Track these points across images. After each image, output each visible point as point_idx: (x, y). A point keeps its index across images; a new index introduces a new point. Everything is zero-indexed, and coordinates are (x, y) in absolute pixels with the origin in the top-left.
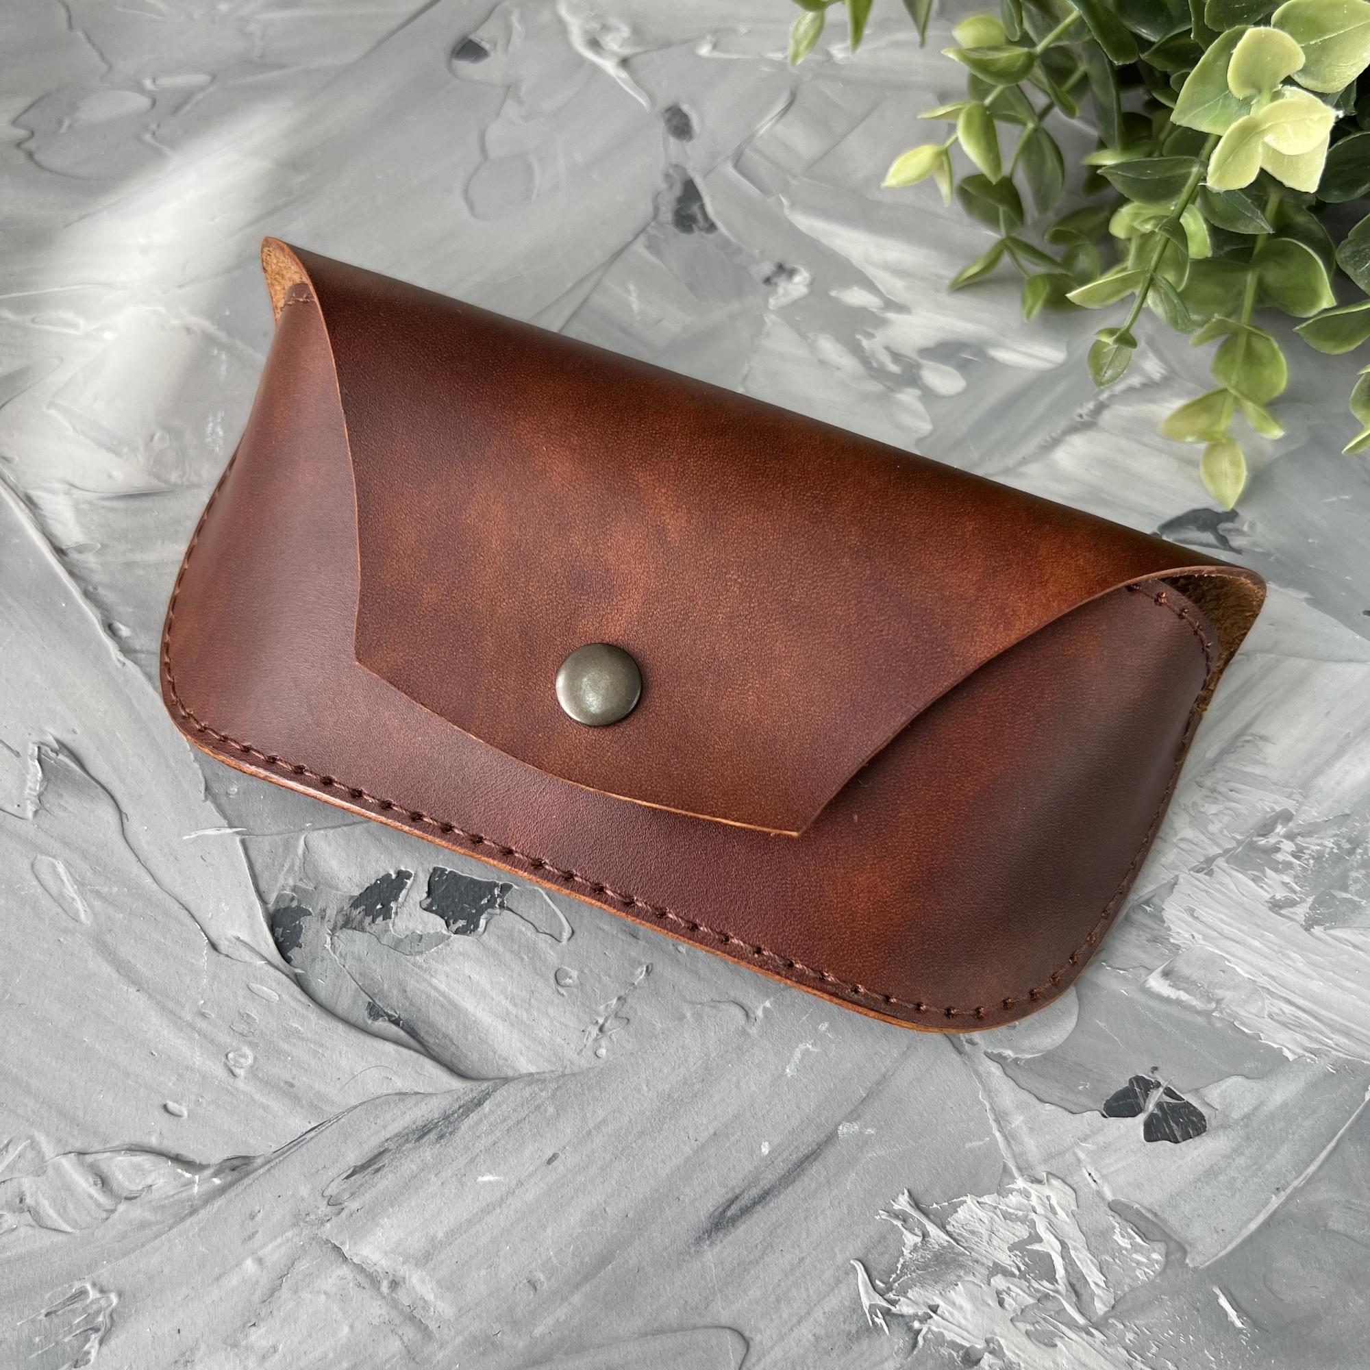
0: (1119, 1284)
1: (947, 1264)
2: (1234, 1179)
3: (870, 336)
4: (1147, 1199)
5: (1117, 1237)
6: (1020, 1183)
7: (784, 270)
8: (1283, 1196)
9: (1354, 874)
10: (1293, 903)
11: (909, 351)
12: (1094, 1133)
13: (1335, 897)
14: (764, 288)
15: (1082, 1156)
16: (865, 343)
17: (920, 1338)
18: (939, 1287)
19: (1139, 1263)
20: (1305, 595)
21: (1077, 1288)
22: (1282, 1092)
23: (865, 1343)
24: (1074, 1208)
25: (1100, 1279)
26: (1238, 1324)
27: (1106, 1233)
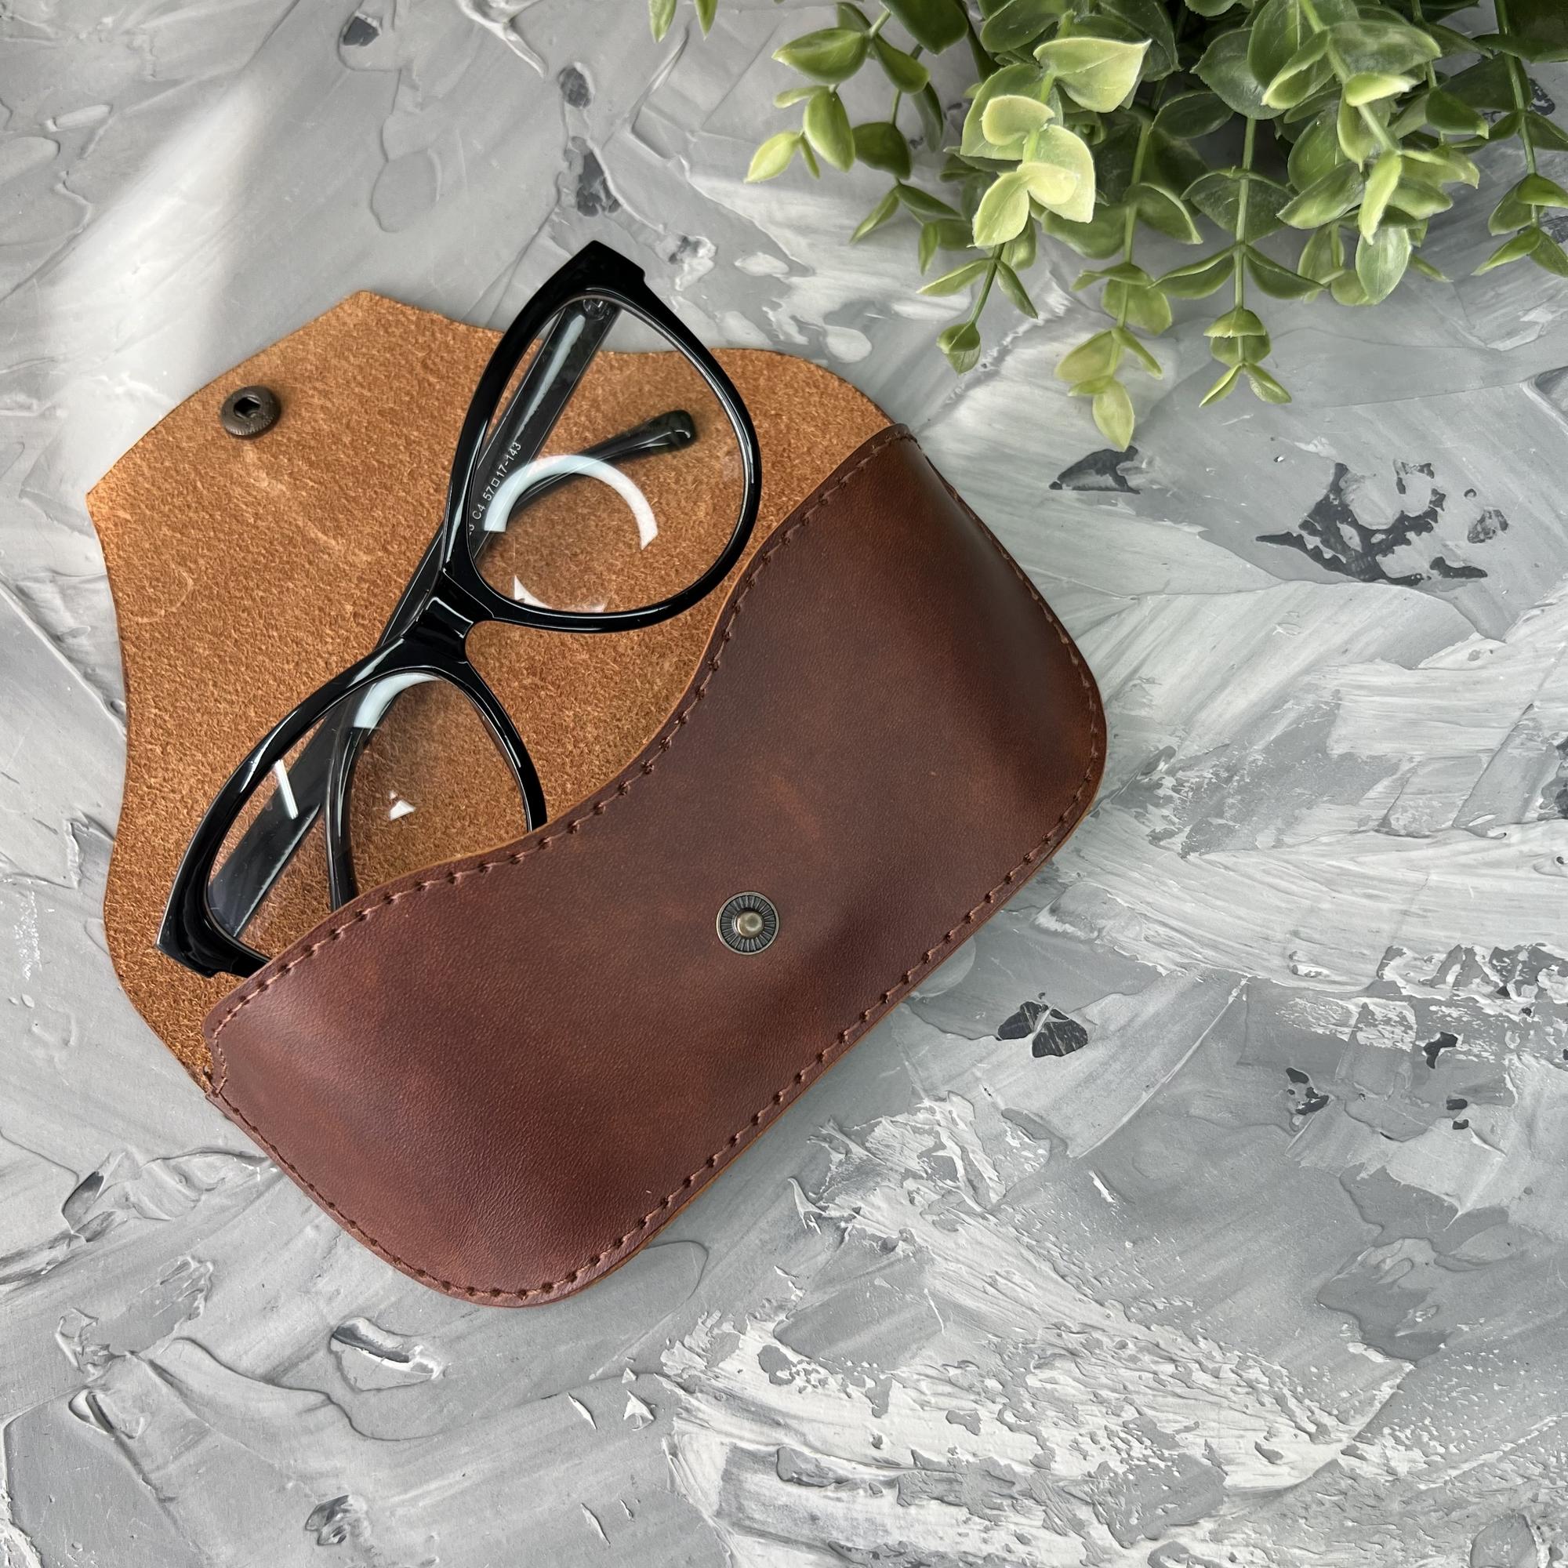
0: (1010, 1176)
1: (867, 1174)
2: (1111, 1082)
3: (775, 306)
4: (1033, 1105)
5: (1009, 1139)
6: (927, 1103)
7: (688, 244)
8: (1152, 1091)
9: (1231, 801)
10: (1170, 834)
11: (814, 318)
12: (989, 1054)
13: (1211, 824)
14: (669, 267)
15: (979, 1074)
16: (771, 315)
17: (846, 1234)
18: (861, 1192)
19: (1026, 1158)
20: (1200, 529)
21: (974, 1184)
22: (1155, 1004)
23: (802, 1242)
24: (971, 1119)
25: (994, 1175)
26: (1110, 1199)
27: (999, 1137)
